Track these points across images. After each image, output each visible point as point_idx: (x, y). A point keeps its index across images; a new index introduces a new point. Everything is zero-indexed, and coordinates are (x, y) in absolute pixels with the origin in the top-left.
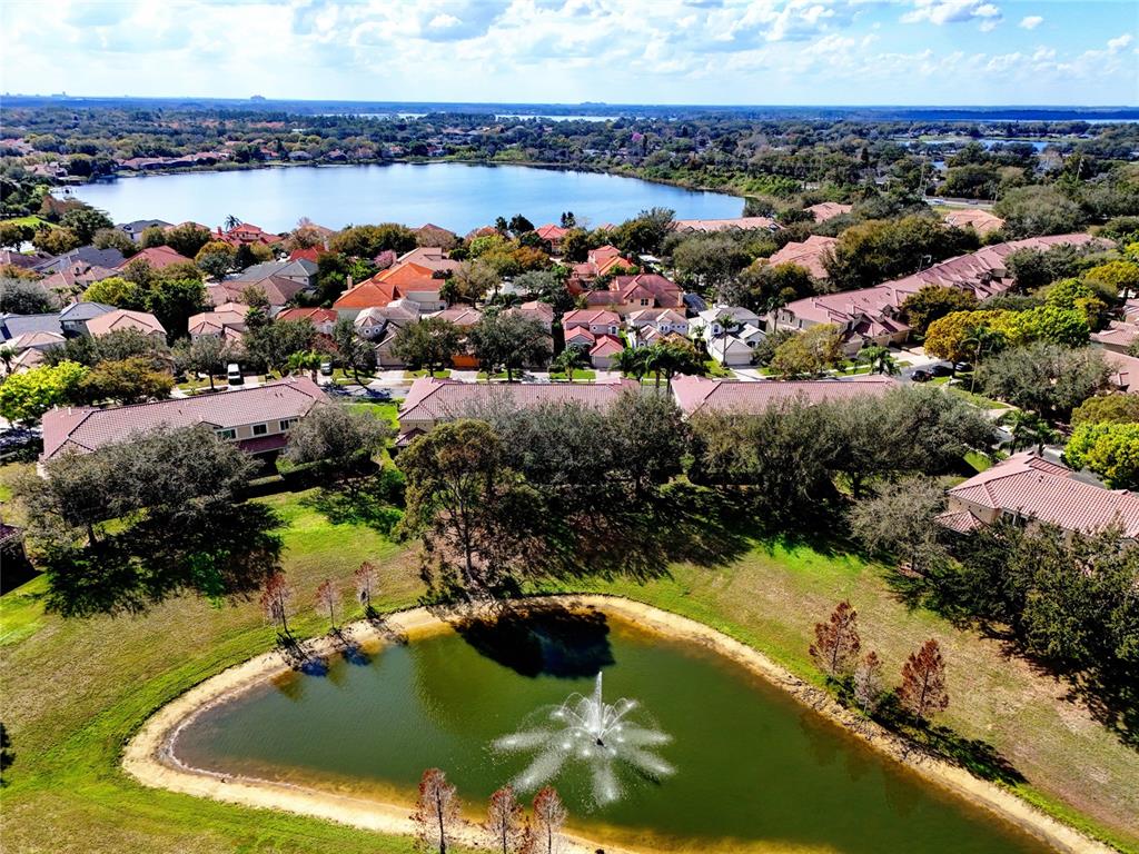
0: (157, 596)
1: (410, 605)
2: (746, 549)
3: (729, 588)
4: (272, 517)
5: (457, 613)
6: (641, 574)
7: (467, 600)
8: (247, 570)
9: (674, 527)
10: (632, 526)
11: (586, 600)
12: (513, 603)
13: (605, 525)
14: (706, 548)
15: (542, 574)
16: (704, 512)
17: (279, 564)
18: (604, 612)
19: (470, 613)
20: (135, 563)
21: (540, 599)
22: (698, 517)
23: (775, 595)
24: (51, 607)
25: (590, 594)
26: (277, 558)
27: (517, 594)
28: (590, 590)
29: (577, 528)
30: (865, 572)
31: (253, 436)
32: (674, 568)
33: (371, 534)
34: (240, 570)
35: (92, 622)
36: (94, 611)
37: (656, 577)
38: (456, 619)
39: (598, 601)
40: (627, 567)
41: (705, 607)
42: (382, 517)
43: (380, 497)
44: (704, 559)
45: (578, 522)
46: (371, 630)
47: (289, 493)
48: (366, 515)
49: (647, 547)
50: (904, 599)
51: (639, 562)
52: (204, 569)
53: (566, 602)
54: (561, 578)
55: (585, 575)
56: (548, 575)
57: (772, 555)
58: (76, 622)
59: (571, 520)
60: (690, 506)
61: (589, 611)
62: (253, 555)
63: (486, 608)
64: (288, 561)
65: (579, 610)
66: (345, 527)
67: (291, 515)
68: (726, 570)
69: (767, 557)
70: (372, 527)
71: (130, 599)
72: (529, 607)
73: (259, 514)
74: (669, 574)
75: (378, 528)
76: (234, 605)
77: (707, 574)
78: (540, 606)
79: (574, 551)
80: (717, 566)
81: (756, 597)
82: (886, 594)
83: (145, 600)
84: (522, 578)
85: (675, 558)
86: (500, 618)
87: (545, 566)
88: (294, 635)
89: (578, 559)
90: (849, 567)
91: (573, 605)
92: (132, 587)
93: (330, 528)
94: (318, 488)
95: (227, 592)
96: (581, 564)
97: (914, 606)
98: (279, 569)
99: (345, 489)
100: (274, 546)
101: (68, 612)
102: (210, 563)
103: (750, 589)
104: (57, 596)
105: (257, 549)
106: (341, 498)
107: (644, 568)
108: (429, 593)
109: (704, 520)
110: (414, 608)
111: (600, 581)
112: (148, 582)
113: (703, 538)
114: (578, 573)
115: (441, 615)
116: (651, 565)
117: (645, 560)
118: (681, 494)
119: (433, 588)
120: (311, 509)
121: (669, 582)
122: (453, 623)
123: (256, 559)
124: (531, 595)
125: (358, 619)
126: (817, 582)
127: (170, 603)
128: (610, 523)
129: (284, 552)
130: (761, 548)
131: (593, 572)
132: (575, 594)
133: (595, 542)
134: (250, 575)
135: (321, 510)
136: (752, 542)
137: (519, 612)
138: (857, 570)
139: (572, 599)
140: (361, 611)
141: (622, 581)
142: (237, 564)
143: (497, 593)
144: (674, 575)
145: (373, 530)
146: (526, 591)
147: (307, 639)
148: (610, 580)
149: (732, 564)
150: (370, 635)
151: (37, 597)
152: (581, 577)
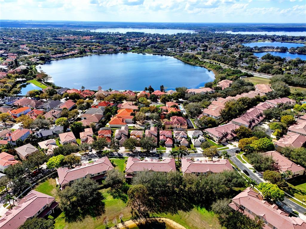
0: (84, 218)
1: (129, 219)
2: (193, 207)
3: (189, 218)
4: (102, 196)
5: (138, 221)
6: (172, 213)
7: (139, 218)
8: (99, 211)
9: (179, 201)
10: (171, 200)
11: (162, 219)
12: (148, 219)
13: (166, 200)
14: (185, 207)
15: (154, 212)
16: (186, 197)
17: (105, 209)
18: (165, 222)
19: (140, 221)
20: (79, 209)
21: (153, 218)
22: (184, 198)
23: (197, 220)
24: (66, 220)
25: (162, 217)
26: (104, 207)
27: (149, 217)
28: (163, 217)
29: (160, 200)
30: (215, 216)
31: (97, 175)
32: (179, 211)
33: (121, 201)
34: (98, 211)
35: (73, 224)
36: (73, 221)
37: (175, 214)
38: (137, 223)
39: (164, 219)
40: (170, 211)
41: (184, 222)
42: (123, 197)
43: (122, 191)
44: (185, 210)
45: (161, 199)
46: (122, 225)
47: (105, 189)
48: (120, 196)
49: (174, 206)
50: (221, 224)
51: (172, 210)
52: (91, 210)
53: (158, 219)
54: (157, 213)
55: (162, 213)
56: (155, 212)
57: (198, 210)
58: (70, 224)
59: (159, 198)
60: (183, 195)
61: (162, 222)
62: (100, 207)
63: (143, 220)
64: (107, 208)
65: (161, 221)
66: (116, 199)
67: (106, 195)
68: (189, 213)
69: (197, 210)
70: (121, 199)
71: (79, 218)
72: (151, 220)
73: (100, 195)
74: (178, 213)
75: (122, 199)
76: (97, 219)
77: (185, 213)
78: (153, 220)
79: (160, 206)
80: (187, 211)
81: (193, 220)
82: (218, 222)
83: (82, 218)
84: (150, 213)
85: (179, 209)
86: (146, 223)
87: (154, 210)
88: (108, 226)
89: (161, 208)
90: (212, 214)
91: (160, 220)
92: (79, 215)
93: (113, 200)
94: (110, 188)
95: (96, 216)
96: (161, 210)
97: (222, 226)
98: (105, 210)
99: (115, 188)
100: (103, 204)
101: (69, 222)
102: (92, 209)
103: (193, 218)
104: (67, 218)
105: (100, 205)
106: (115, 191)
107: (173, 211)
108: (132, 216)
109: (185, 199)
110: (130, 220)
111: (165, 214)
112: (82, 214)
113: (185, 204)
114: (160, 212)
115: (135, 222)
116: (174, 211)
117: (173, 209)
118: (182, 192)
119: (133, 215)
120: (109, 194)
121: (178, 215)
122: (137, 224)
123: (100, 208)
124: (152, 217)
125: (119, 223)
126: (205, 218)
127: (86, 219)
128: (167, 199)
129: (105, 206)
130: (196, 208)
131: (163, 212)
132: (160, 217)
133: (164, 204)
134: (100, 212)
135: (111, 195)
136: (194, 206)
137: (149, 221)
138: (213, 215)
139: (159, 218)
140: (120, 221)
141: (169, 214)
142: (97, 209)
143: (145, 217)
144: (179, 213)
145: (121, 200)
146: (150, 216)
147: (111, 227)
148: (167, 214)
149: (190, 211)
150: (122, 227)
151: (63, 218)
152: (161, 213)
